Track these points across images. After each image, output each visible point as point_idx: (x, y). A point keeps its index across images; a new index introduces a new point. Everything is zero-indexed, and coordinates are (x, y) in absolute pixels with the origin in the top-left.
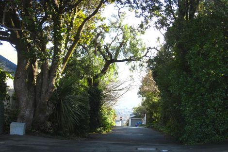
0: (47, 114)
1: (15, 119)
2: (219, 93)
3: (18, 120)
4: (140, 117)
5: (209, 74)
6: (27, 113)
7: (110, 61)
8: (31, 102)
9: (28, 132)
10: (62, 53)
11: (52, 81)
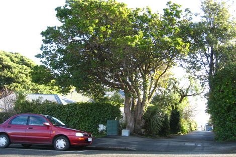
0: (141, 125)
1: (125, 128)
2: (232, 113)
3: (127, 128)
4: (210, 125)
5: (226, 102)
6: (131, 125)
7: (183, 96)
8: (133, 119)
9: (131, 134)
10: (148, 93)
11: (143, 108)
